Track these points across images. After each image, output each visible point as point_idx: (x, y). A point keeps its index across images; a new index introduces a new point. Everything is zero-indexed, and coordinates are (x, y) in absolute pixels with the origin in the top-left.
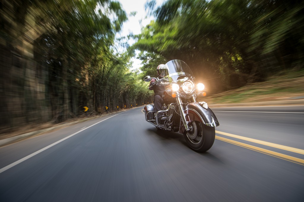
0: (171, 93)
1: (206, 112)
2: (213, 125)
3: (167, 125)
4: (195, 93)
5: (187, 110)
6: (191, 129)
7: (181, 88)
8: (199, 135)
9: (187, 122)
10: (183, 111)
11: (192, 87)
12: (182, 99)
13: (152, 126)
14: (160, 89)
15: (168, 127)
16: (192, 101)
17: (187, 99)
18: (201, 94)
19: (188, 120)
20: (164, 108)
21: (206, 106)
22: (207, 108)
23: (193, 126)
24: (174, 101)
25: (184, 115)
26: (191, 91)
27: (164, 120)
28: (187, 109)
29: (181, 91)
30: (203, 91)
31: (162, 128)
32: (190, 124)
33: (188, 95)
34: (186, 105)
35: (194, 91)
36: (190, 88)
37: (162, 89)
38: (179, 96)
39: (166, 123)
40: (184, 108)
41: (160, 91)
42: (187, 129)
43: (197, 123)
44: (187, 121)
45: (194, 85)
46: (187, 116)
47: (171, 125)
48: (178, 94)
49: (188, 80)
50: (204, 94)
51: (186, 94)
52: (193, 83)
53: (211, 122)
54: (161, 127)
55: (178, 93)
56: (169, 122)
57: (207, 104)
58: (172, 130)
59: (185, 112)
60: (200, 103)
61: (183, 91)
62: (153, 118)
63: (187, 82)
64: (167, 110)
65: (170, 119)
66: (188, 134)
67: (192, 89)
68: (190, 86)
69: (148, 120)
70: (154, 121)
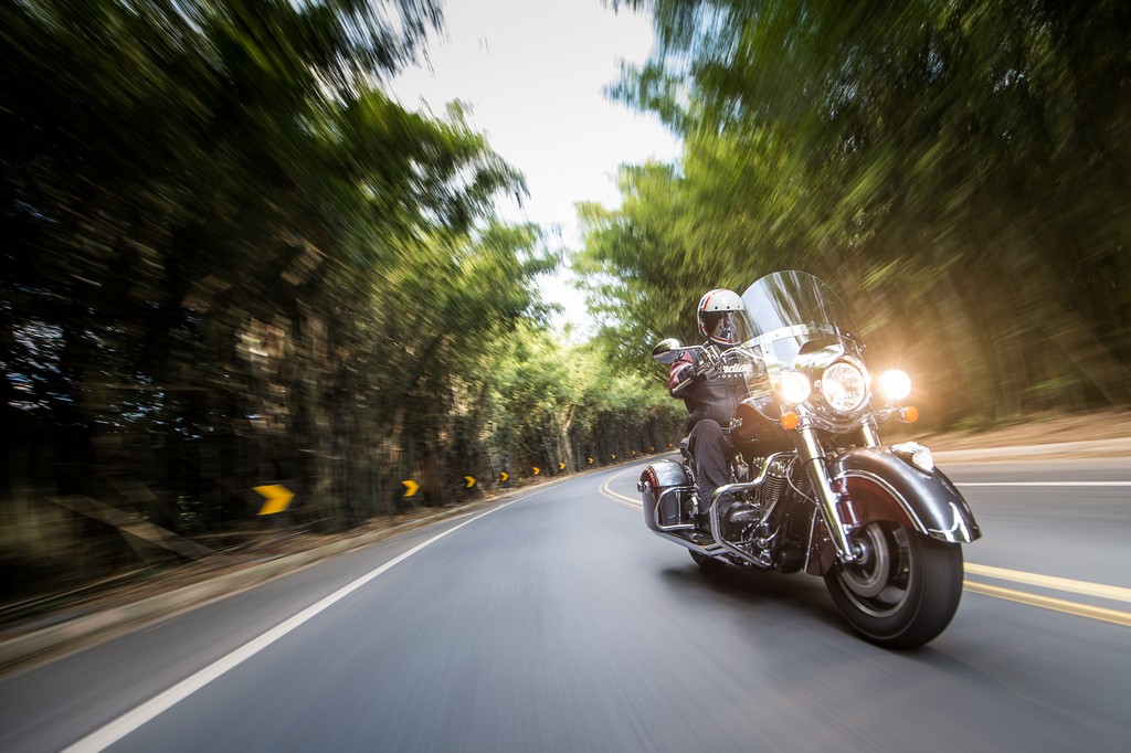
0: (773, 410)
1: (926, 483)
2: (958, 533)
3: (754, 545)
4: (871, 411)
5: (841, 480)
6: (860, 555)
7: (816, 391)
8: (895, 579)
9: (845, 526)
10: (825, 484)
11: (860, 385)
12: (822, 435)
13: (679, 553)
14: (715, 393)
15: (757, 551)
16: (861, 443)
17: (839, 436)
18: (896, 414)
19: (846, 519)
20: (736, 473)
21: (926, 459)
22: (929, 467)
23: (869, 542)
24: (787, 442)
25: (832, 498)
26: (856, 404)
28: (841, 475)
29: (818, 400)
30: (905, 403)
32: (856, 536)
33: (843, 419)
34: (837, 460)
35: (868, 406)
36: (851, 390)
37: (724, 395)
38: (806, 421)
39: (746, 535)
40: (831, 472)
42: (845, 554)
43: (887, 530)
44: (842, 523)
45: (867, 377)
46: (841, 504)
47: (768, 545)
48: (803, 414)
49: (847, 358)
50: (909, 414)
51: (838, 416)
52: (864, 369)
53: (950, 522)
54: (725, 555)
55: (803, 411)
56: (760, 533)
57: (926, 450)
58: (772, 568)
59: (835, 486)
60: (896, 447)
61: (824, 402)
62: (686, 519)
63: (842, 365)
64: (758, 480)
65: (764, 519)
66: (847, 575)
67: (861, 393)
68: (855, 380)
69: (661, 523)
70: (690, 531)
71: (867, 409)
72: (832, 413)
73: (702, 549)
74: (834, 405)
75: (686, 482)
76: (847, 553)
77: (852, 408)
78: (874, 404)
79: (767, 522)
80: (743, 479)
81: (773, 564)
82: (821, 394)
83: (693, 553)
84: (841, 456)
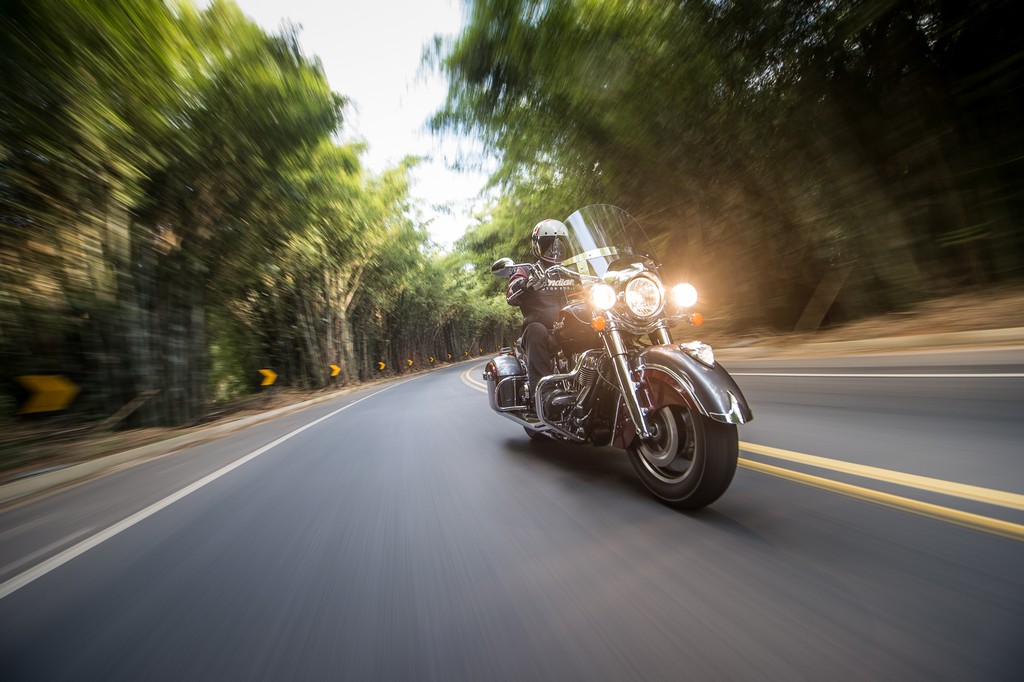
0: (586, 316)
1: (708, 375)
2: (734, 417)
3: (571, 423)
4: (665, 316)
5: (640, 371)
6: (655, 433)
7: (622, 300)
8: (683, 453)
9: (643, 409)
10: (628, 375)
11: (656, 296)
12: (626, 335)
13: (516, 428)
14: (545, 302)
15: (574, 430)
16: (658, 342)
17: (639, 334)
18: (686, 319)
19: (644, 403)
21: (708, 355)
22: (710, 361)
23: (662, 421)
24: (595, 341)
25: (633, 387)
26: (653, 310)
27: (560, 407)
28: (640, 368)
29: (622, 309)
30: (692, 310)
31: (554, 434)
32: (652, 418)
33: (642, 322)
34: (637, 356)
35: (662, 312)
36: (649, 300)
37: (551, 304)
38: (613, 325)
39: (566, 415)
40: (632, 365)
41: (542, 310)
42: (643, 431)
43: (677, 411)
44: (641, 406)
45: (662, 289)
46: (640, 392)
47: (583, 424)
48: (611, 319)
49: (645, 273)
50: (696, 319)
51: (639, 321)
52: (659, 283)
53: (729, 407)
54: (548, 431)
55: (610, 315)
56: (577, 414)
57: (709, 348)
58: (585, 442)
59: (635, 377)
60: (684, 345)
61: (627, 309)
62: (520, 402)
63: (642, 279)
64: (574, 372)
65: (580, 402)
66: (644, 450)
67: (657, 302)
68: (652, 292)
69: (501, 406)
70: (523, 411)
71: (662, 315)
72: (634, 318)
73: (532, 425)
74: (635, 310)
75: (520, 372)
76: (645, 431)
77: (650, 313)
78: (667, 312)
79: (582, 405)
80: (563, 371)
81: (586, 440)
82: (625, 303)
83: (527, 429)
84: (640, 352)
